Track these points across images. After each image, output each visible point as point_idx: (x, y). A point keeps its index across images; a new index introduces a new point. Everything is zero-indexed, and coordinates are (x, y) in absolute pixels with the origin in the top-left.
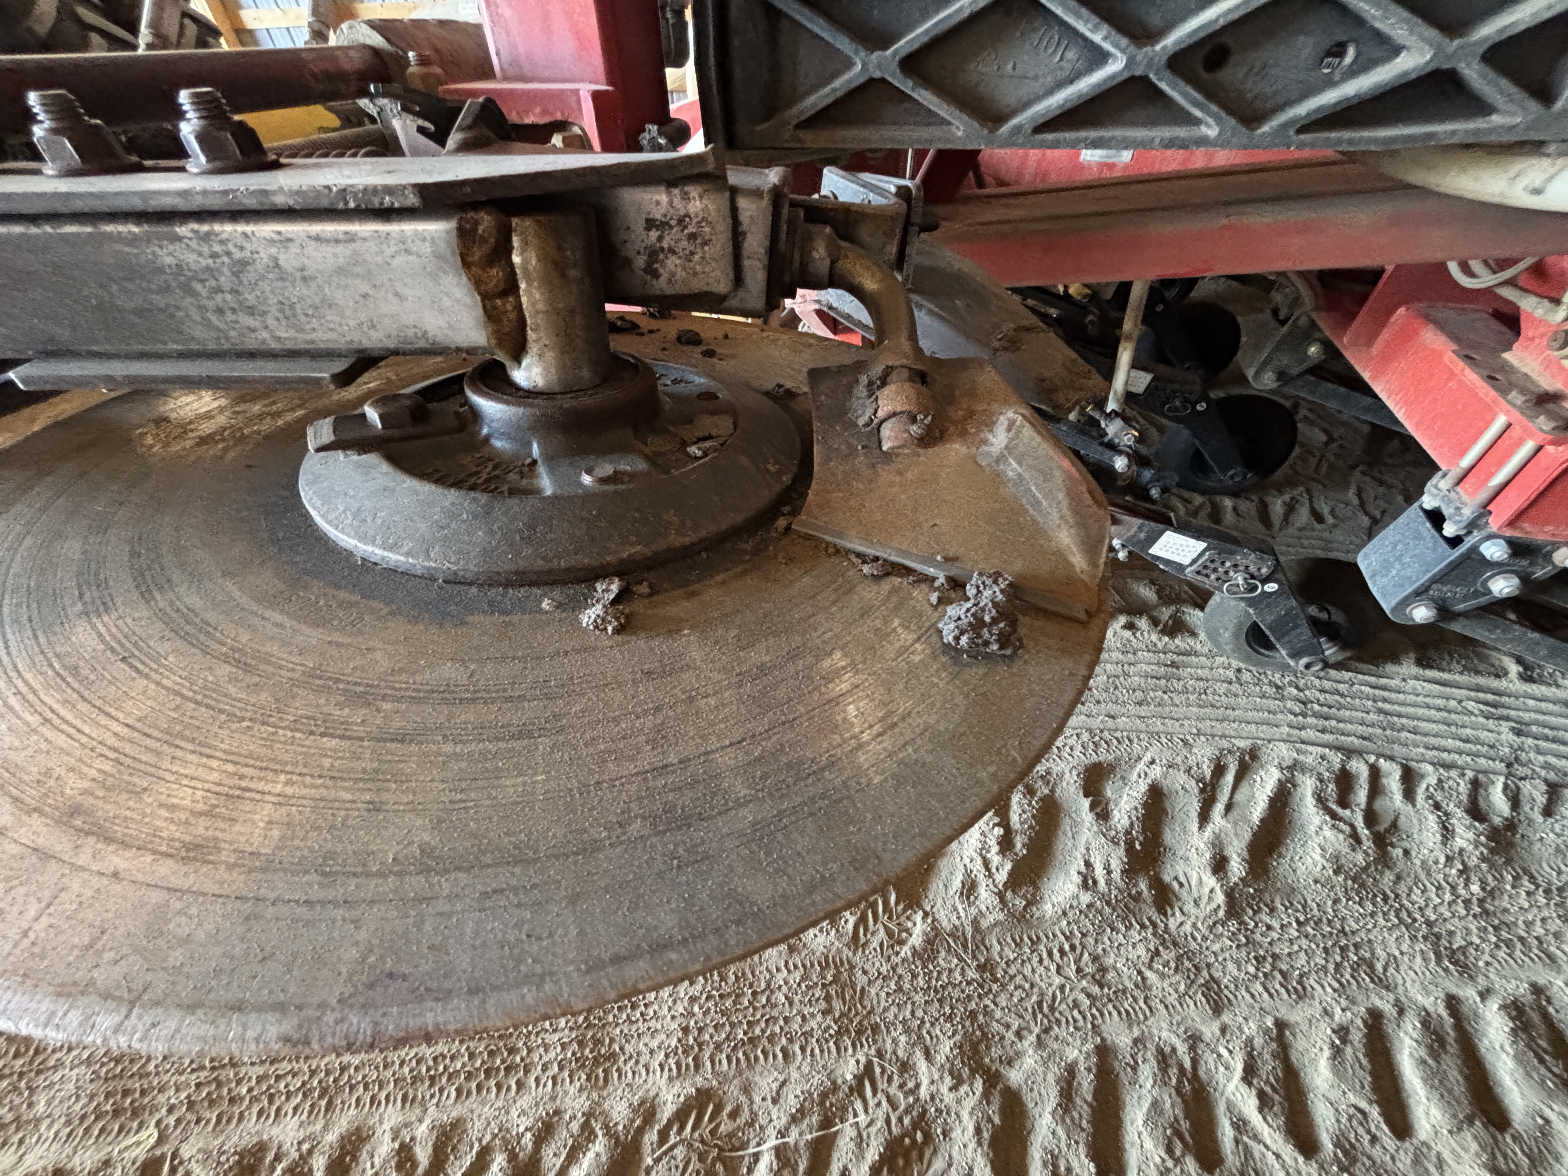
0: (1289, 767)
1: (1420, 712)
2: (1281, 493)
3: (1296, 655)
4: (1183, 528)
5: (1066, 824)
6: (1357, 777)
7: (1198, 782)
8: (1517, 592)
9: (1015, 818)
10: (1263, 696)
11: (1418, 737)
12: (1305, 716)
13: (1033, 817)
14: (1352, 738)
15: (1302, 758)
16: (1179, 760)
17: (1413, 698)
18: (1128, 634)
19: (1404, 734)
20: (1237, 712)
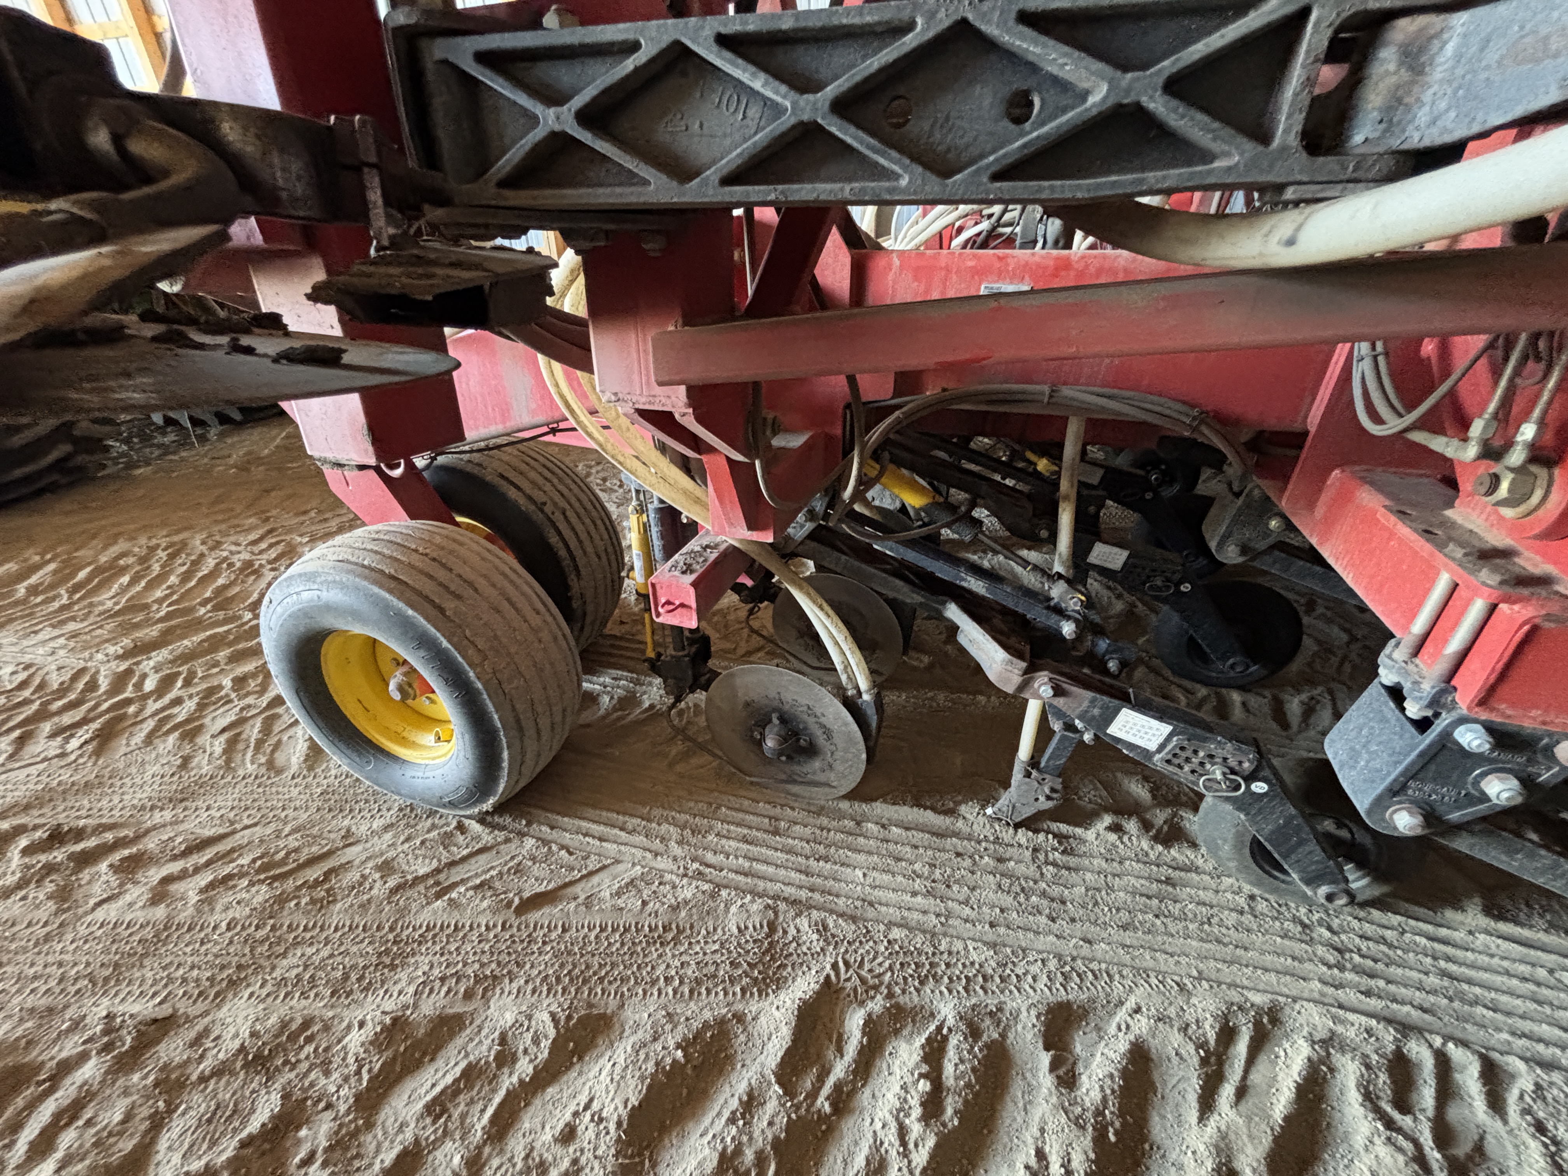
0: (1323, 1041)
1: (1498, 980)
2: (1299, 692)
3: (1312, 881)
4: (1143, 707)
5: (1017, 1089)
6: (1419, 1066)
7: (1198, 1047)
8: (1519, 800)
9: (949, 1069)
10: (1285, 936)
11: (1499, 1016)
12: (1342, 969)
13: (974, 1069)
14: (1407, 1008)
15: (1340, 1029)
16: (1172, 1012)
17: (1486, 959)
18: (1113, 837)
19: (1480, 1010)
20: (1250, 954)
